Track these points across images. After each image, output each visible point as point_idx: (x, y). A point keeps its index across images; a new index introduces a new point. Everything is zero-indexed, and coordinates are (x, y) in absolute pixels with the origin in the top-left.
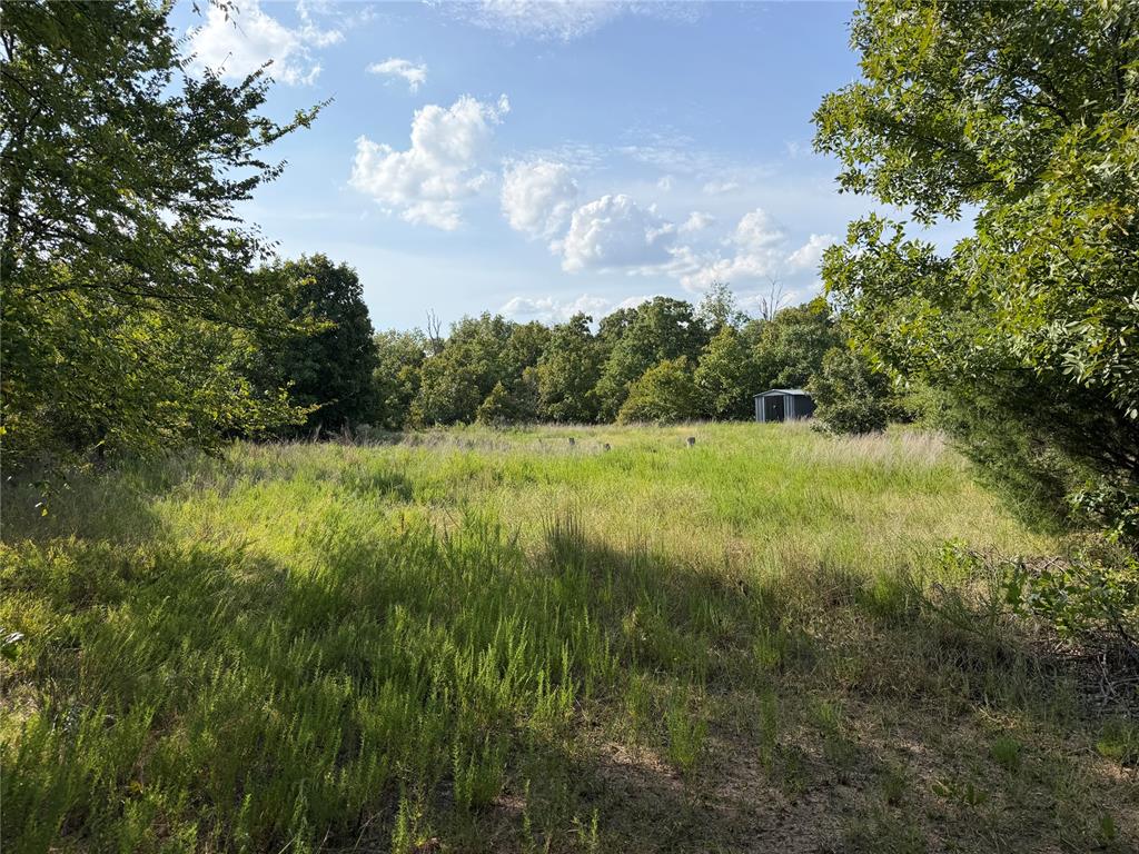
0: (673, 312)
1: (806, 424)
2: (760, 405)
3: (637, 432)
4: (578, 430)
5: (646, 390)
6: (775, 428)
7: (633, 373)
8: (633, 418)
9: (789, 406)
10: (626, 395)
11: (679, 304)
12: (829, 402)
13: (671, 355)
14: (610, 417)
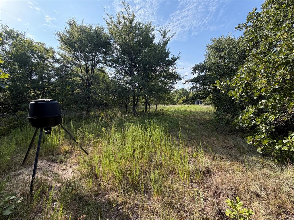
0: (184, 90)
1: (201, 105)
2: (196, 103)
3: (180, 105)
4: (173, 105)
5: (181, 101)
6: (198, 105)
7: (179, 98)
8: (179, 104)
9: (200, 103)
10: (178, 101)
11: (185, 89)
12: (204, 102)
13: (184, 96)
14: (176, 104)
